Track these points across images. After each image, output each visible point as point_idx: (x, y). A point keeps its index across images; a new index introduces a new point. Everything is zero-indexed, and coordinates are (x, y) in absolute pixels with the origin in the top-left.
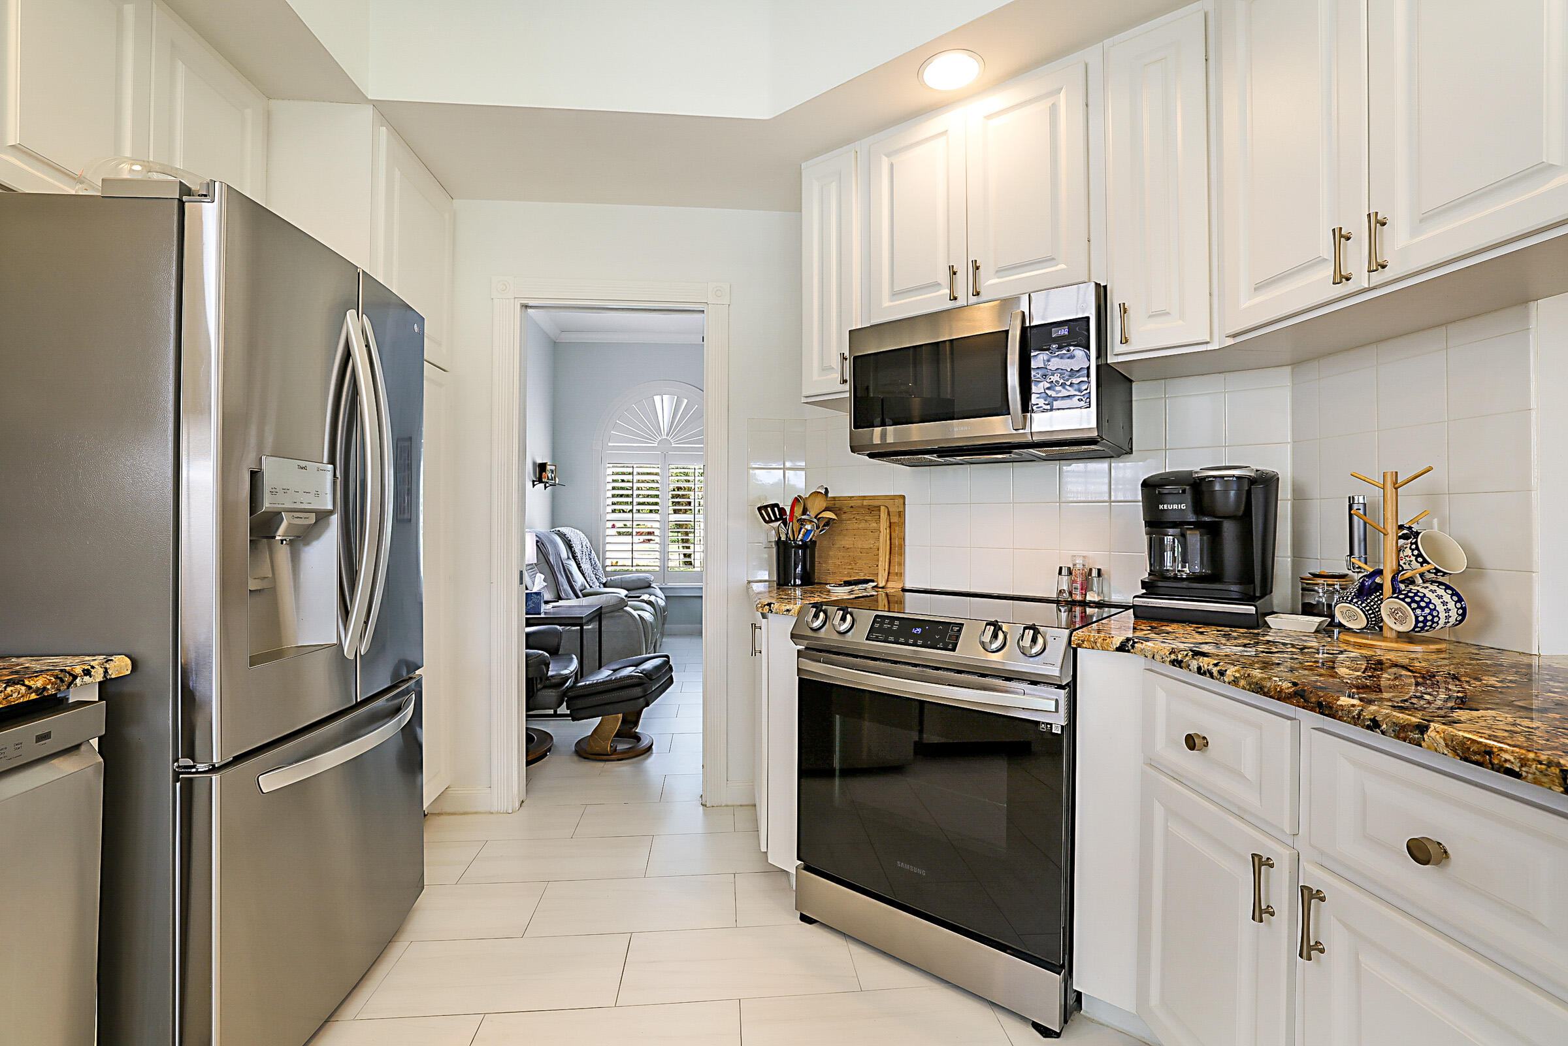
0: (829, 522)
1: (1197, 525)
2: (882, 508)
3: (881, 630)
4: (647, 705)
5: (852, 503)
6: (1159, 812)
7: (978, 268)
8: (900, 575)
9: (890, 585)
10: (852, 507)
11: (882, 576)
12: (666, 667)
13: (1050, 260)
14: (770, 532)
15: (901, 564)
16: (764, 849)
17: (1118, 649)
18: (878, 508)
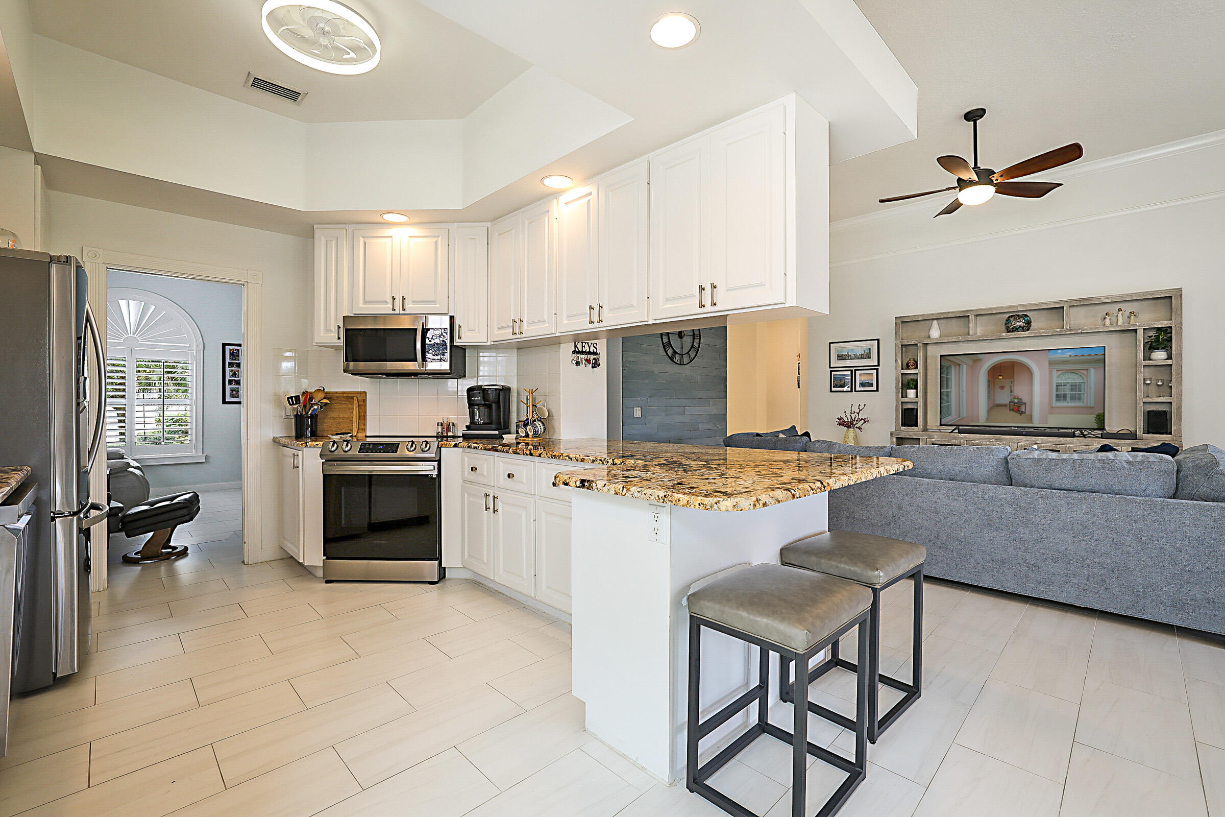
0: (326, 404)
1: (484, 405)
2: (354, 398)
3: (365, 449)
7: (404, 299)
8: (364, 430)
9: (359, 434)
10: (338, 397)
11: (355, 430)
12: (194, 499)
13: (434, 302)
14: (292, 410)
15: (365, 424)
16: (301, 561)
17: (453, 446)
18: (352, 397)
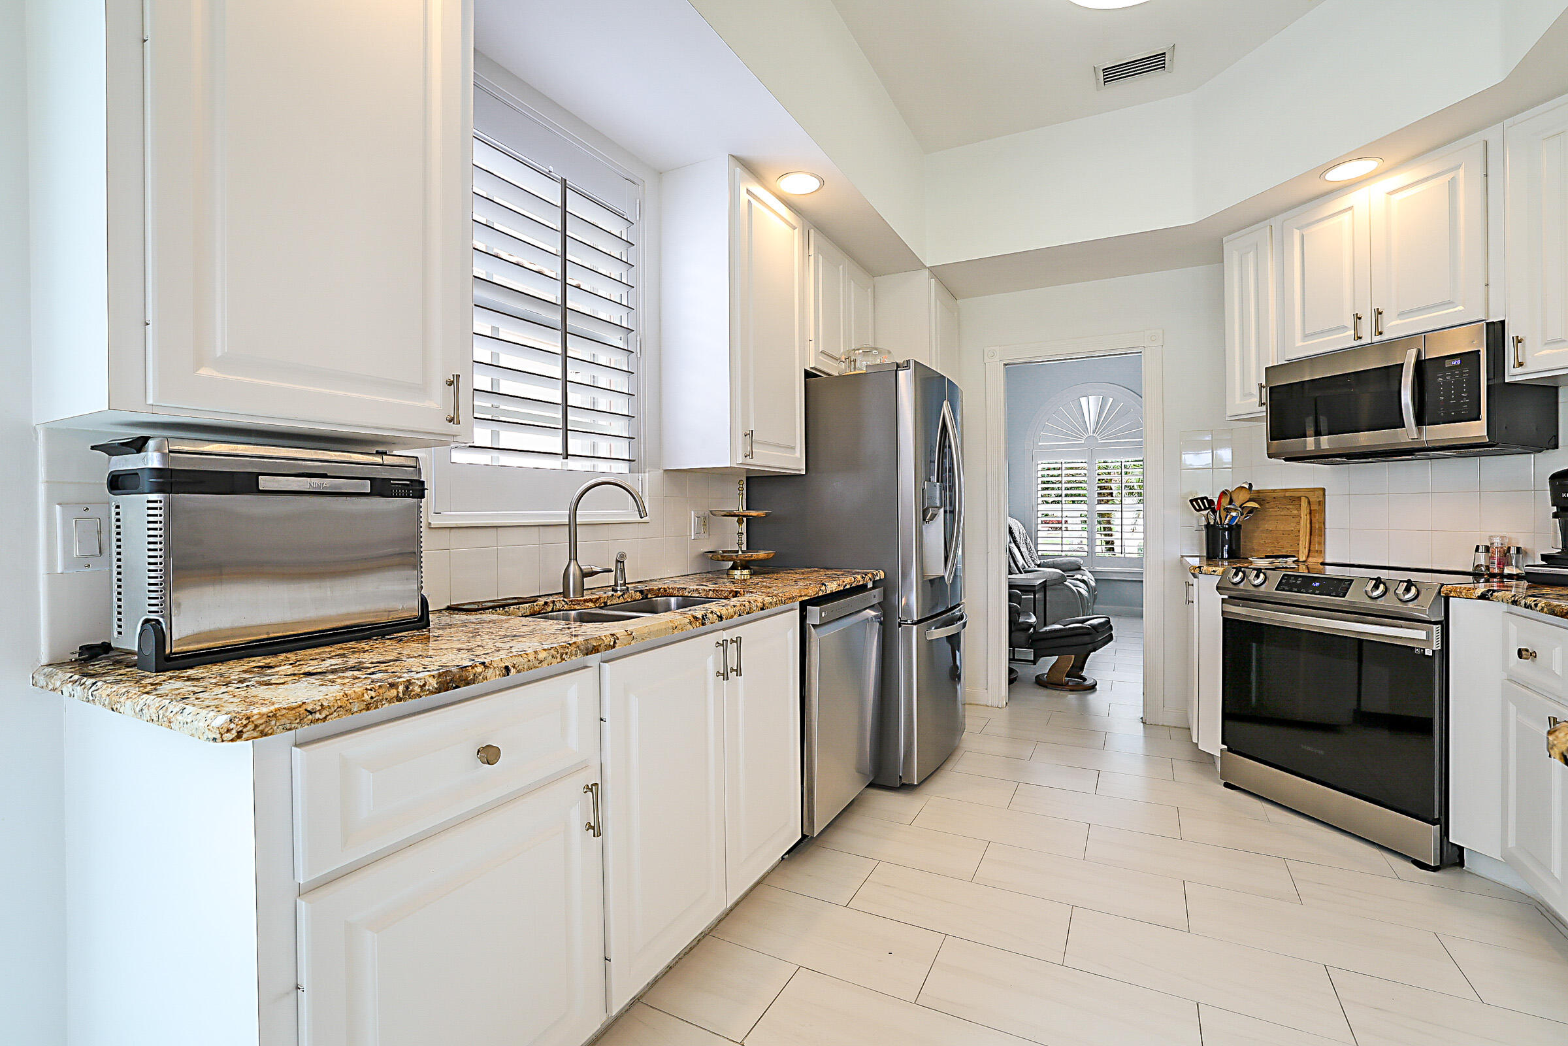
0: (1252, 510)
2: (1303, 499)
3: (1287, 584)
4: (1095, 650)
5: (1275, 495)
6: (1512, 708)
7: (1380, 313)
8: (1321, 552)
9: (1310, 559)
10: (1274, 498)
11: (1303, 552)
12: (1107, 626)
13: (1449, 303)
14: (1201, 518)
15: (1323, 543)
16: (1195, 741)
17: (1480, 598)
18: (1299, 498)
